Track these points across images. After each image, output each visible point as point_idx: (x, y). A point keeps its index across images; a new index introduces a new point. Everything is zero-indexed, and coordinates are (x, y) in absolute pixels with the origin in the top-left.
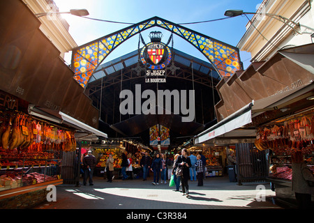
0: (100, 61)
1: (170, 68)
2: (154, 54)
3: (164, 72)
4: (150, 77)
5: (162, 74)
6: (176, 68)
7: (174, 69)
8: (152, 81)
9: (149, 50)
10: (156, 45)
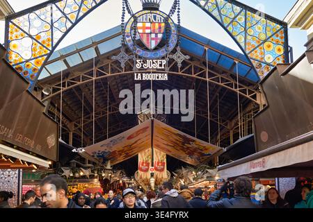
0: (55, 41)
1: (174, 57)
2: (148, 31)
3: (164, 62)
4: (142, 70)
5: (161, 65)
6: (183, 57)
7: (180, 58)
8: (146, 77)
9: (139, 25)
10: (150, 16)
